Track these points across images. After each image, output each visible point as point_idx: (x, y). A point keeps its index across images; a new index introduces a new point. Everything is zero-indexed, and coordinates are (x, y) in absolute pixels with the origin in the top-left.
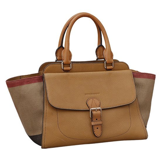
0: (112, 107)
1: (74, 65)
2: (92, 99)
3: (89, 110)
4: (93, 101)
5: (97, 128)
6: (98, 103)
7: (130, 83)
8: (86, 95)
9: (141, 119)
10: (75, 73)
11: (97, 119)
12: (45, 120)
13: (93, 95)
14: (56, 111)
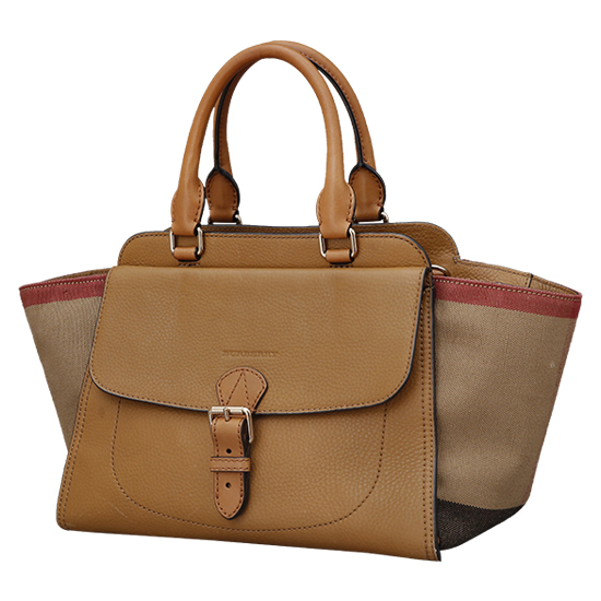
3: (207, 412)
4: (242, 380)
5: (228, 485)
6: (257, 388)
8: (229, 357)
13: (252, 358)
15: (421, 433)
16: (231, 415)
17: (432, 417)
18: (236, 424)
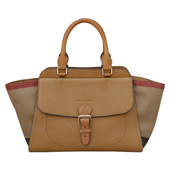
0: (104, 115)
1: (70, 71)
2: (83, 106)
3: (78, 117)
4: (85, 108)
5: (85, 136)
6: (90, 110)
7: (128, 91)
8: (79, 102)
9: (138, 130)
10: (70, 79)
11: (85, 127)
12: (34, 125)
13: (86, 102)
14: (46, 116)
15: (135, 120)
16: (86, 118)
17: (137, 115)
18: (88, 120)
